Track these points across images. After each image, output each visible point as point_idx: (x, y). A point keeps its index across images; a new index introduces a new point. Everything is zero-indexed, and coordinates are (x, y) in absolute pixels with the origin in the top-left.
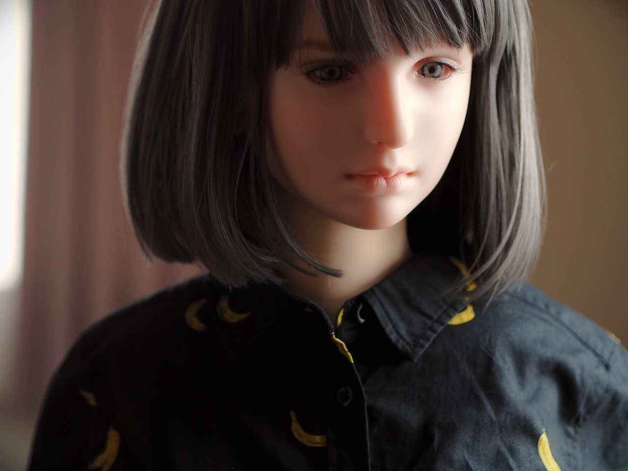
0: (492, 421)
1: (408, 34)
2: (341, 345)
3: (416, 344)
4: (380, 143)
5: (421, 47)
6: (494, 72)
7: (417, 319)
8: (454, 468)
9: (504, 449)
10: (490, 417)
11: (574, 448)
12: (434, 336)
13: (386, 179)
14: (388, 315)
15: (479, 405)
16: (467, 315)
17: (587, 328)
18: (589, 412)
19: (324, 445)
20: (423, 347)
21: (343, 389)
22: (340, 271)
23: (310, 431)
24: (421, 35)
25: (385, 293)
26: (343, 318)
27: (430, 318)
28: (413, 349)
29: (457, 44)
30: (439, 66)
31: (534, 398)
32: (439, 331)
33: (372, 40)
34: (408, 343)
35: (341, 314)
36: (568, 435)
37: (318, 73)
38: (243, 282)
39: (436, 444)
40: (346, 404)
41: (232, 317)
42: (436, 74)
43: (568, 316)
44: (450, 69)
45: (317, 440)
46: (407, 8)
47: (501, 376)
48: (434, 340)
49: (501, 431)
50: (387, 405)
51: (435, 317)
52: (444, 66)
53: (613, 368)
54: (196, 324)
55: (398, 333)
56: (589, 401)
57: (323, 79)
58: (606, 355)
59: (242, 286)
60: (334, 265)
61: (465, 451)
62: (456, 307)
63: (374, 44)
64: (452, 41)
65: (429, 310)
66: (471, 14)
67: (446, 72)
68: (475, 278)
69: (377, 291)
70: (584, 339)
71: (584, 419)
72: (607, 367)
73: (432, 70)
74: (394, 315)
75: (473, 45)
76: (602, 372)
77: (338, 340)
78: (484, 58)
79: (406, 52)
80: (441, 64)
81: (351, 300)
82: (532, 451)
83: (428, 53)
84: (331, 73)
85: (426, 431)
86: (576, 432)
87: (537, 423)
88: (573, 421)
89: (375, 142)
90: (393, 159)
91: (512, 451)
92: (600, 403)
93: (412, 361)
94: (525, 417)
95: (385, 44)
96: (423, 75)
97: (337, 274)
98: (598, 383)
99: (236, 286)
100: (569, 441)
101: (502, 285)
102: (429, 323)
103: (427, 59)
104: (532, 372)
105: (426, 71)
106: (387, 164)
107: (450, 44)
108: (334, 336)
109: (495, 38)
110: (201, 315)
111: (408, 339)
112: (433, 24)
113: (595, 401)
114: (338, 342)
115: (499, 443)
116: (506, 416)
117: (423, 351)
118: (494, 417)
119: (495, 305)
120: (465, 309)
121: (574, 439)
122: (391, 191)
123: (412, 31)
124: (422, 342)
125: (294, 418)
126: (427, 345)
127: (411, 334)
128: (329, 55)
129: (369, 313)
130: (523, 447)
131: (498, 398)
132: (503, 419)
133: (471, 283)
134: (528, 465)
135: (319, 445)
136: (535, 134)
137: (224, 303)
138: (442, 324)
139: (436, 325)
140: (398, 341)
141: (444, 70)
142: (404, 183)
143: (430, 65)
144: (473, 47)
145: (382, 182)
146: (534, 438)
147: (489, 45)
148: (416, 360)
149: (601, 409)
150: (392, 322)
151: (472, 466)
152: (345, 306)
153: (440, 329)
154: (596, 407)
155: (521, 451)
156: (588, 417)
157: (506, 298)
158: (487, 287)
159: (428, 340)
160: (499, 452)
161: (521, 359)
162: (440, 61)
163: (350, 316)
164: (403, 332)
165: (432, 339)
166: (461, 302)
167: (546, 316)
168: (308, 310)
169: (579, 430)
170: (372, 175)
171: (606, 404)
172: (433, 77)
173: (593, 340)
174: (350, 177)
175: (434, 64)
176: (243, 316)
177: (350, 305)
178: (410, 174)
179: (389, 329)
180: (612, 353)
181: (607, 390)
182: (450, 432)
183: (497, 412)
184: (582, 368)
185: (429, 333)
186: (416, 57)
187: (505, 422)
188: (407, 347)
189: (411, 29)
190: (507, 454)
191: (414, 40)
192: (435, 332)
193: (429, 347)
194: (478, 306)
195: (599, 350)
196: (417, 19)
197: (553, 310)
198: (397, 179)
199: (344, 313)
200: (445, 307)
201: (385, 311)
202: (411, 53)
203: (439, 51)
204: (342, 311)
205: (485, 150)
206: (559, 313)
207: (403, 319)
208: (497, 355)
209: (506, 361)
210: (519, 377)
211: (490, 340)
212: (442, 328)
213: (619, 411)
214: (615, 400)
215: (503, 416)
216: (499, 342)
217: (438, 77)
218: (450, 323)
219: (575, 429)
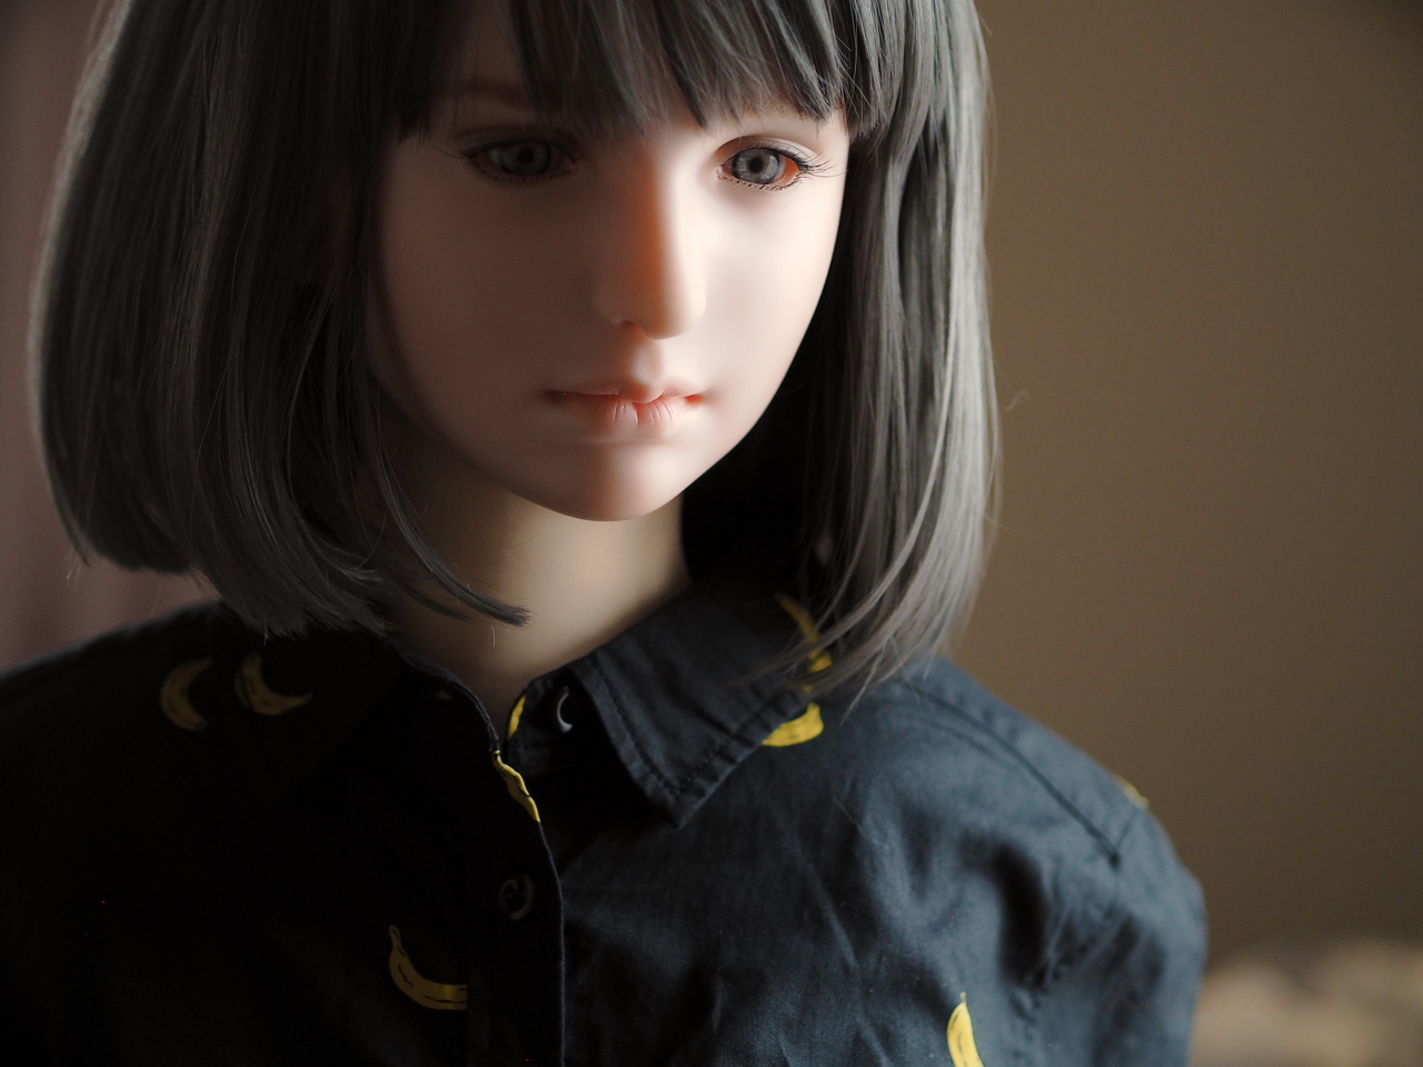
0: (846, 969)
1: (705, 80)
2: (515, 778)
3: (687, 787)
4: (628, 325)
5: (732, 111)
6: (896, 177)
7: (689, 729)
9: (869, 1034)
10: (843, 961)
11: (1029, 1038)
12: (729, 769)
13: (638, 406)
14: (626, 718)
15: (821, 933)
16: (808, 727)
17: (1074, 769)
18: (1067, 960)
19: (463, 1007)
20: (701, 793)
21: (513, 882)
22: (520, 610)
23: (430, 972)
24: (736, 84)
25: (623, 665)
26: (522, 717)
27: (722, 728)
28: (677, 798)
29: (817, 110)
30: (772, 158)
31: (947, 921)
32: (740, 759)
33: (623, 89)
34: (667, 784)
35: (519, 709)
36: (1018, 1009)
37: (495, 155)
38: (298, 625)
39: (716, 1016)
40: (517, 916)
41: (267, 702)
42: (765, 175)
43: (1033, 741)
44: (798, 165)
45: (447, 995)
46: (706, 22)
47: (875, 870)
48: (728, 780)
49: (866, 994)
50: (610, 923)
51: (734, 727)
52: (783, 158)
53: (1128, 862)
54: (185, 716)
55: (647, 760)
56: (1069, 934)
57: (505, 169)
58: (1113, 834)
59: (293, 633)
60: (508, 597)
61: (782, 1036)
62: (784, 708)
63: (627, 97)
64: (804, 103)
65: (722, 715)
66: (851, 44)
67: (788, 172)
68: (830, 641)
69: (604, 660)
70: (1067, 797)
71: (1056, 976)
72: (1114, 860)
73: (756, 166)
74: (639, 717)
75: (853, 113)
76: (1100, 871)
77: (507, 767)
78: (876, 146)
79: (699, 120)
80: (777, 153)
81: (544, 678)
82: (934, 1043)
83: (749, 125)
84: (526, 156)
86: (1037, 1005)
87: (949, 978)
88: (1030, 979)
89: (617, 321)
90: (655, 364)
91: (889, 1040)
92: (1092, 940)
93: (676, 826)
94: (922, 965)
95: (651, 100)
96: (736, 175)
97: (514, 617)
98: (1090, 896)
99: (280, 631)
100: (1020, 1023)
101: (887, 663)
102: (719, 739)
103: (745, 138)
104: (943, 863)
105: (743, 168)
106: (641, 372)
107: (800, 109)
108: (499, 758)
109: (903, 102)
110: (195, 695)
111: (669, 774)
112: (762, 59)
113: (1082, 936)
114: (507, 773)
115: (860, 1019)
116: (880, 960)
117: (701, 802)
118: (851, 959)
119: (870, 706)
120: (802, 713)
121: (1031, 1021)
122: (648, 434)
123: (715, 73)
124: (700, 781)
125: (396, 942)
126: (711, 790)
127: (677, 762)
128: (522, 116)
129: (583, 710)
130: (912, 1032)
131: (865, 920)
132: (872, 967)
133: (820, 656)
135: (450, 1007)
136: (981, 325)
137: (252, 670)
138: (748, 743)
139: (734, 745)
140: (645, 777)
141: (782, 168)
142: (677, 418)
143: (753, 154)
144: (851, 120)
145: (628, 413)
146: (939, 1012)
147: (887, 118)
148: (683, 823)
149: (1094, 954)
150: (634, 734)
152: (529, 691)
153: (743, 755)
154: (1084, 950)
155: (909, 1041)
156: (1064, 969)
157: (897, 691)
158: (854, 665)
159: (714, 778)
160: (858, 1040)
161: (920, 833)
162: (775, 146)
163: (538, 716)
164: (659, 758)
165: (722, 778)
166: (794, 696)
167: (982, 739)
168: (443, 695)
169: (1042, 999)
170: (605, 397)
171: (1106, 941)
172: (758, 181)
173: (1086, 798)
174: (555, 397)
175: (762, 153)
176: (294, 702)
177: (541, 689)
178: (693, 399)
179: (626, 749)
180: (1126, 829)
181: (1111, 912)
182: (750, 990)
183: (861, 948)
184: (1058, 860)
185: (717, 763)
186: (721, 133)
187: (876, 972)
188: (666, 791)
189: (713, 68)
190: (877, 1047)
191: (718, 94)
192: (731, 761)
193: (714, 795)
194: (831, 708)
195: (1097, 822)
196: (728, 47)
197: (1001, 726)
198: (664, 409)
199: (525, 707)
200: (756, 707)
201: (621, 709)
202: (710, 123)
203: (775, 122)
204: (522, 701)
205: (867, 356)
206: (1013, 733)
207: (660, 727)
208: (868, 820)
209: (886, 835)
210: (912, 873)
211: (854, 785)
212: (747, 752)
213: (1135, 959)
214: (1128, 934)
215: (872, 959)
216: (873, 792)
217: (769, 181)
218: (766, 742)
219: (1033, 995)
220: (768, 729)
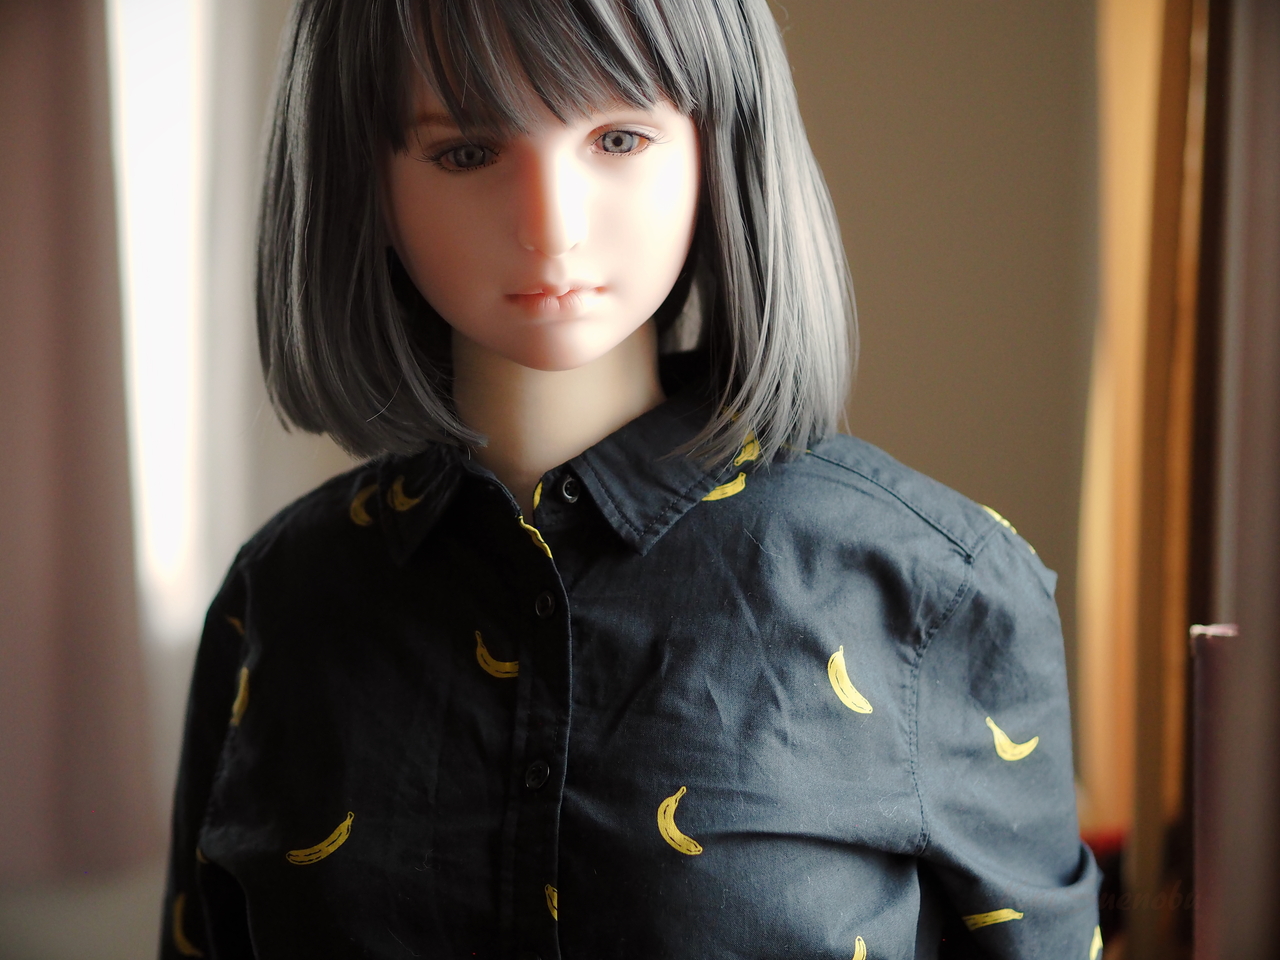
0: (751, 634)
2: (534, 533)
3: (649, 530)
4: (537, 250)
7: (652, 495)
8: (687, 699)
9: (769, 673)
10: (748, 629)
11: (915, 677)
12: (677, 517)
13: (556, 298)
14: (607, 491)
15: (734, 611)
16: (736, 487)
18: (934, 624)
19: (516, 675)
20: (657, 533)
23: (498, 656)
25: (605, 459)
26: (541, 495)
27: (675, 492)
28: (641, 537)
30: (628, 136)
31: (829, 602)
32: (685, 511)
34: (636, 529)
35: (539, 491)
36: (905, 659)
37: (451, 157)
39: (664, 667)
41: (402, 503)
42: (624, 147)
43: (914, 485)
44: (646, 138)
45: (506, 669)
47: (771, 571)
48: (677, 523)
49: (767, 649)
50: (602, 617)
51: (683, 491)
52: (633, 135)
53: (980, 560)
54: (361, 518)
55: (624, 516)
56: (930, 608)
57: (460, 165)
61: (707, 677)
62: (716, 478)
65: (676, 485)
67: (640, 144)
69: (591, 457)
71: (930, 636)
72: (968, 559)
73: (618, 142)
74: (617, 489)
76: (956, 566)
77: (528, 526)
80: (631, 134)
81: (553, 471)
82: (818, 675)
83: (599, 120)
84: (470, 155)
85: (655, 651)
86: (919, 656)
87: (827, 636)
88: (909, 638)
91: (783, 677)
92: (951, 611)
93: (641, 555)
96: (606, 150)
100: (907, 667)
102: (673, 499)
104: (825, 565)
105: (609, 143)
106: (551, 278)
108: (522, 521)
110: (368, 506)
111: (638, 523)
113: (941, 608)
114: (528, 530)
115: (764, 663)
116: (774, 626)
117: (656, 539)
118: (754, 627)
120: (734, 478)
121: (916, 666)
122: (567, 316)
124: (657, 526)
125: (479, 640)
126: (664, 531)
127: (644, 516)
129: (579, 488)
130: (801, 670)
131: (764, 603)
132: (769, 631)
134: (807, 695)
135: (508, 675)
137: (397, 486)
138: (692, 500)
139: (683, 502)
140: (621, 527)
141: (635, 141)
142: (592, 304)
143: (614, 135)
145: (552, 303)
146: (822, 658)
148: (645, 553)
149: (956, 620)
150: (611, 496)
151: (715, 698)
152: (545, 479)
153: (687, 507)
154: (946, 617)
155: (797, 676)
156: (935, 631)
159: (667, 523)
160: (762, 677)
161: (807, 548)
162: (626, 129)
163: (552, 493)
164: (631, 513)
165: (672, 523)
166: (728, 470)
168: (491, 487)
169: (923, 651)
170: (535, 295)
171: (963, 611)
172: (621, 152)
174: (514, 299)
175: (621, 134)
176: (416, 501)
177: (552, 477)
178: (600, 290)
179: (608, 510)
180: (982, 538)
182: (687, 650)
183: (760, 619)
184: (915, 560)
185: (670, 514)
187: (772, 635)
188: (635, 533)
190: (774, 681)
192: (679, 512)
193: (667, 533)
194: (750, 475)
195: (956, 535)
197: (885, 477)
198: (575, 299)
199: (542, 489)
200: (700, 477)
201: (603, 485)
202: (572, 122)
204: (540, 486)
206: (894, 482)
207: (633, 495)
208: (768, 541)
209: (781, 549)
210: (803, 573)
211: (758, 521)
212: (691, 506)
213: (990, 621)
214: (979, 607)
215: (768, 627)
216: (771, 523)
217: (629, 150)
218: (705, 499)
219: (915, 650)
220: (707, 491)
